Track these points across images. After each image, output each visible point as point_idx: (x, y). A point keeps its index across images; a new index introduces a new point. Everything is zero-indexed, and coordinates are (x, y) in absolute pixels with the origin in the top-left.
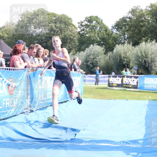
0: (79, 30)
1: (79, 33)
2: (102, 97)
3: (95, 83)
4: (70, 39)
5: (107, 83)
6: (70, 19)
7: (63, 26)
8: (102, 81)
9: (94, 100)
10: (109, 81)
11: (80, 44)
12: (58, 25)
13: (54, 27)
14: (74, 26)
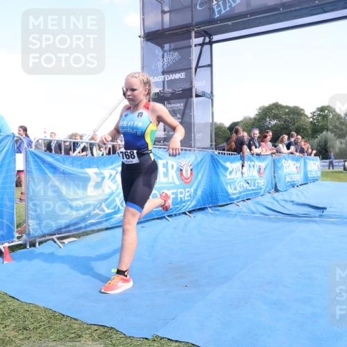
0: (311, 120)
1: (311, 122)
2: (340, 180)
3: (328, 168)
4: (303, 128)
5: (343, 168)
6: (303, 110)
7: (295, 117)
8: (336, 166)
9: (332, 182)
10: (344, 166)
11: (313, 133)
12: (291, 116)
13: (287, 118)
14: (307, 116)
